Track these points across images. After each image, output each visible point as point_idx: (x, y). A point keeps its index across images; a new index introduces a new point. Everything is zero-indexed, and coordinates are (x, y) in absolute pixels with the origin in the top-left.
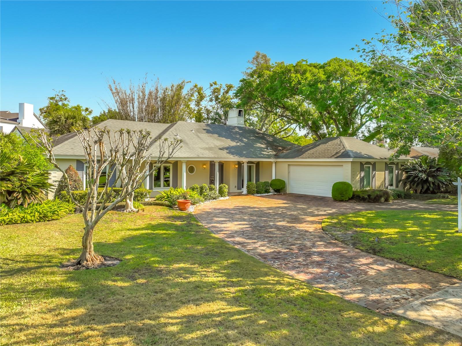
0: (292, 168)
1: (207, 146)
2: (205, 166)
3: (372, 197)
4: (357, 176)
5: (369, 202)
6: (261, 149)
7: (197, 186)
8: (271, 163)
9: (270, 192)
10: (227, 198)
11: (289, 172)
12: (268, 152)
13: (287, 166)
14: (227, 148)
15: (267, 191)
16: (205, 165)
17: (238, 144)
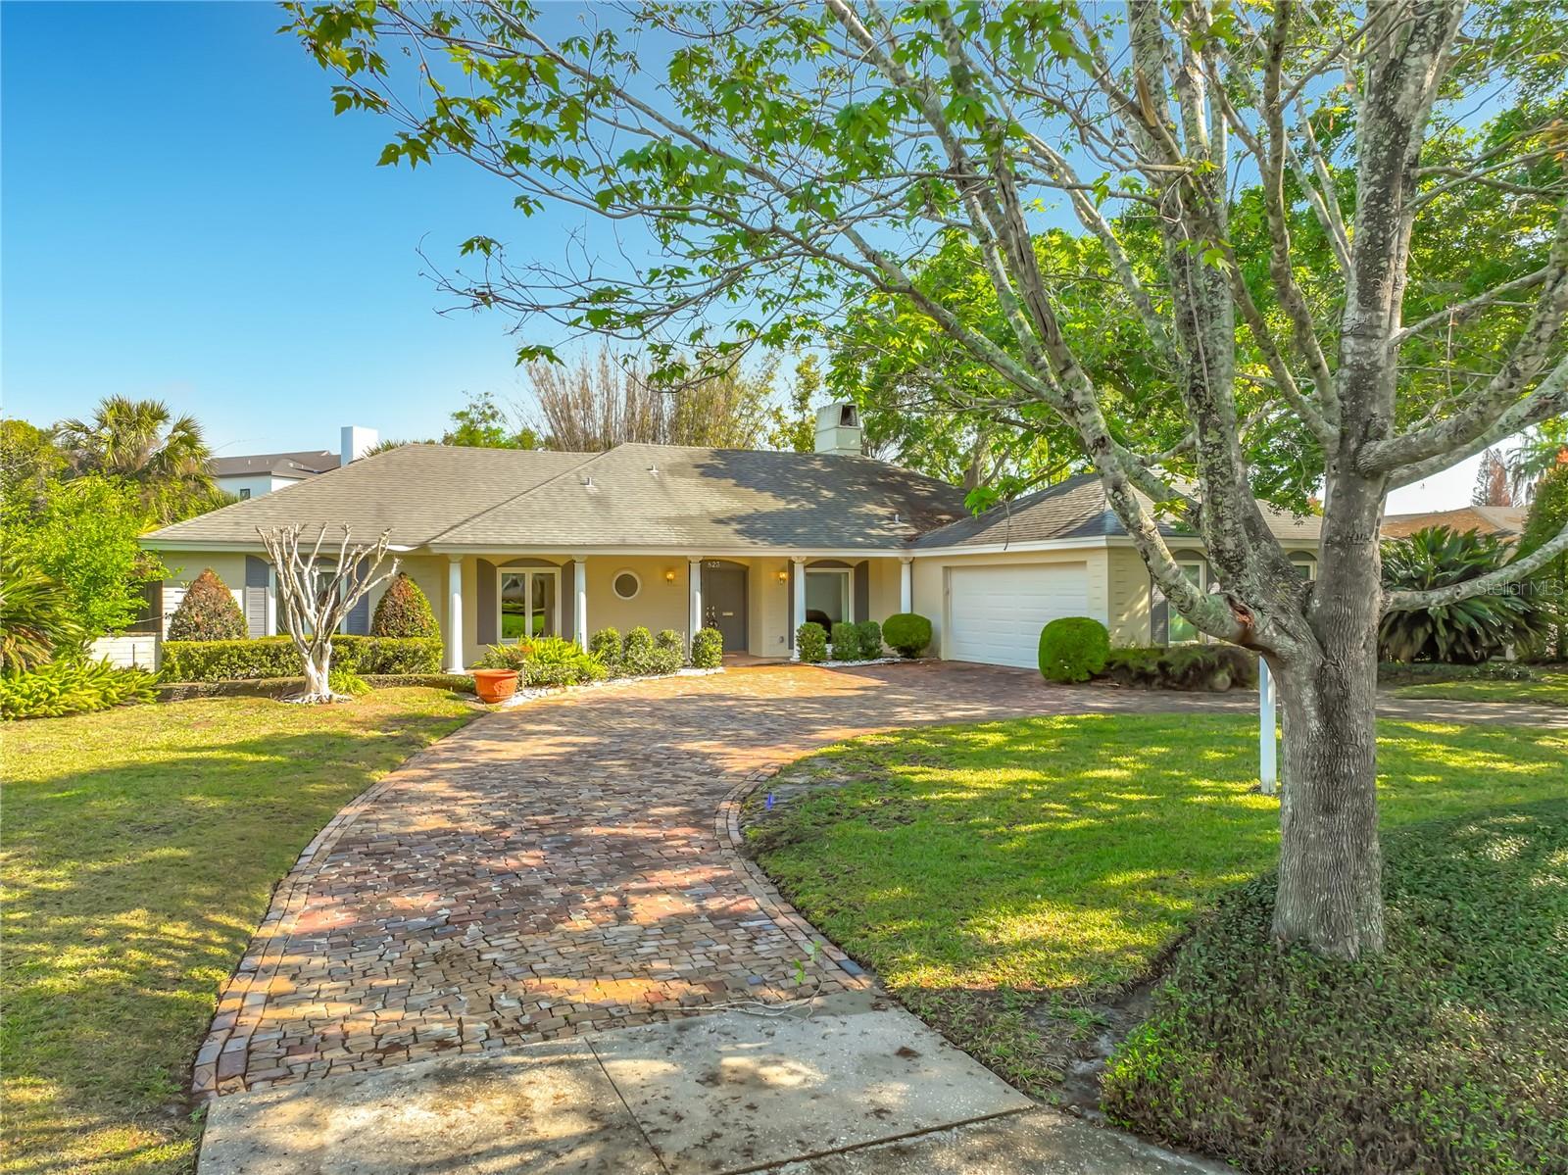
0: (957, 579)
1: (673, 514)
2: (670, 576)
3: (1176, 670)
4: (1140, 598)
5: (1165, 687)
6: (870, 520)
7: (612, 631)
8: (896, 563)
9: (879, 655)
10: (720, 670)
11: (947, 593)
12: (891, 530)
13: (940, 571)
14: (740, 520)
15: (870, 653)
16: (670, 570)
17: (793, 506)
